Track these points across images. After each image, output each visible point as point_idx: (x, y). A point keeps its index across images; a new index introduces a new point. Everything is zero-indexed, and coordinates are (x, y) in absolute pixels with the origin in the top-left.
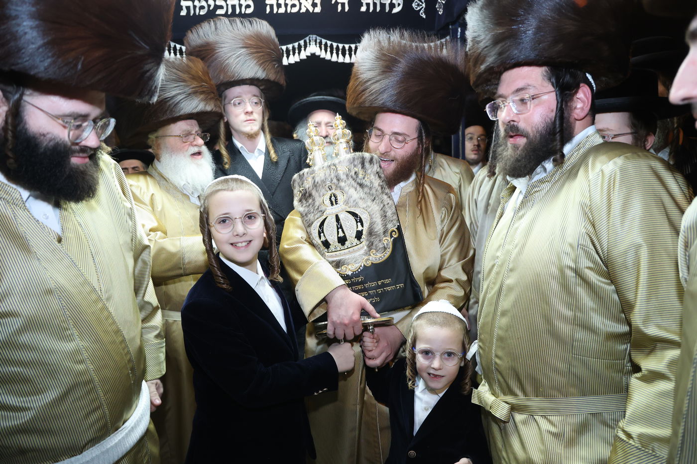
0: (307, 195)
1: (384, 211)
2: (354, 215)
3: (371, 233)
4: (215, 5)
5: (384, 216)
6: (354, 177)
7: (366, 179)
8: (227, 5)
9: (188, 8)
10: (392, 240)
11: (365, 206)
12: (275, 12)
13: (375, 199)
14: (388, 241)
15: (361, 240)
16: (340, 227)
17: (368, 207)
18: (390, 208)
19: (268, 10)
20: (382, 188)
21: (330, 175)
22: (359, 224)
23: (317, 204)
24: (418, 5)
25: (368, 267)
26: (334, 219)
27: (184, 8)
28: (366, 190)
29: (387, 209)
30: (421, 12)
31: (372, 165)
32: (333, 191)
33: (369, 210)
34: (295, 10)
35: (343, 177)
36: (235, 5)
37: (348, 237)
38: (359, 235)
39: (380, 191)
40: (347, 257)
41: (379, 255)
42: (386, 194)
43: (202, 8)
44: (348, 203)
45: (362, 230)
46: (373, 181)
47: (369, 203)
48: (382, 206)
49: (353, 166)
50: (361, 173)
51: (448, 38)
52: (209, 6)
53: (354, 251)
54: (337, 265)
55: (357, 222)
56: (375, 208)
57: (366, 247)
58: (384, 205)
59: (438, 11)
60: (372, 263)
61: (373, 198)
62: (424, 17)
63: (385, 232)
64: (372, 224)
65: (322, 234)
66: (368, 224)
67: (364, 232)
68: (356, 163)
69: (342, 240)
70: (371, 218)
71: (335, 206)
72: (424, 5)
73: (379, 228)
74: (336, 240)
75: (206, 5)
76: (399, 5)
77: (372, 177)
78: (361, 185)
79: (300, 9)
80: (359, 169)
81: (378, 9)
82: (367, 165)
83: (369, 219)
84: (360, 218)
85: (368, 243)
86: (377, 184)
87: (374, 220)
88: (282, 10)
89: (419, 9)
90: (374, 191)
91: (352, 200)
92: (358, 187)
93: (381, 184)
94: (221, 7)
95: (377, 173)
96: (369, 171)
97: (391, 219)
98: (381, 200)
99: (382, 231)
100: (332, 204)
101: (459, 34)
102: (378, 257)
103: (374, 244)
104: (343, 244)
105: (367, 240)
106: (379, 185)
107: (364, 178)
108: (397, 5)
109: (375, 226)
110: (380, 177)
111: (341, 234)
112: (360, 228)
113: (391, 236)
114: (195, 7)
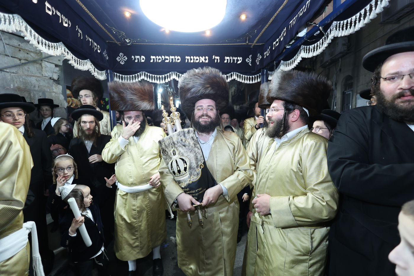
0: (164, 150)
1: (196, 156)
2: (183, 160)
3: (190, 168)
4: (165, 58)
5: (197, 159)
6: (181, 142)
7: (186, 142)
8: (170, 58)
9: (154, 59)
10: (201, 169)
11: (187, 155)
12: (189, 62)
13: (191, 151)
14: (199, 170)
15: (187, 171)
16: (178, 165)
17: (188, 155)
18: (199, 154)
19: (186, 61)
20: (195, 145)
21: (170, 142)
22: (185, 164)
23: (169, 154)
24: (248, 60)
25: (190, 184)
26: (175, 162)
27: (152, 59)
28: (187, 147)
29: (198, 155)
30: (250, 63)
31: (189, 134)
32: (174, 149)
33: (188, 157)
34: (197, 61)
35: (176, 143)
36: (173, 59)
37: (181, 170)
38: (185, 169)
39: (194, 147)
40: (181, 179)
41: (195, 177)
42: (197, 148)
43: (159, 59)
44: (179, 154)
45: (187, 167)
46: (190, 142)
47: (189, 154)
48: (195, 154)
49: (179, 137)
50: (184, 139)
51: (260, 74)
52: (162, 59)
53: (184, 177)
54: (179, 183)
55: (184, 163)
56: (192, 155)
57: (189, 175)
58: (196, 153)
59: (257, 63)
60: (192, 182)
61: (190, 151)
62: (251, 65)
63: (197, 167)
64: (190, 163)
65: (172, 168)
66: (189, 163)
67: (187, 168)
68: (181, 135)
69: (179, 171)
70: (190, 161)
71: (175, 156)
72: (251, 60)
73: (194, 165)
74: (177, 171)
75: (161, 58)
76: (240, 60)
77: (190, 140)
78: (184, 146)
79: (200, 61)
80: (183, 137)
81: (232, 62)
82: (186, 135)
83: (189, 161)
84: (185, 161)
85: (189, 173)
86: (192, 143)
87: (192, 161)
88: (192, 61)
89: (248, 62)
90: (190, 147)
91: (181, 153)
92: (183, 147)
93: (194, 143)
94: (167, 59)
95: (192, 137)
96: (188, 137)
97: (200, 159)
98: (194, 151)
99: (196, 166)
100: (174, 155)
101: (265, 72)
102: (195, 178)
103: (192, 173)
104: (180, 173)
105: (189, 171)
106: (193, 144)
107: (185, 142)
108: (239, 60)
109: (192, 164)
110: (193, 139)
111: (179, 169)
112: (186, 166)
113: (201, 168)
114: (156, 59)
